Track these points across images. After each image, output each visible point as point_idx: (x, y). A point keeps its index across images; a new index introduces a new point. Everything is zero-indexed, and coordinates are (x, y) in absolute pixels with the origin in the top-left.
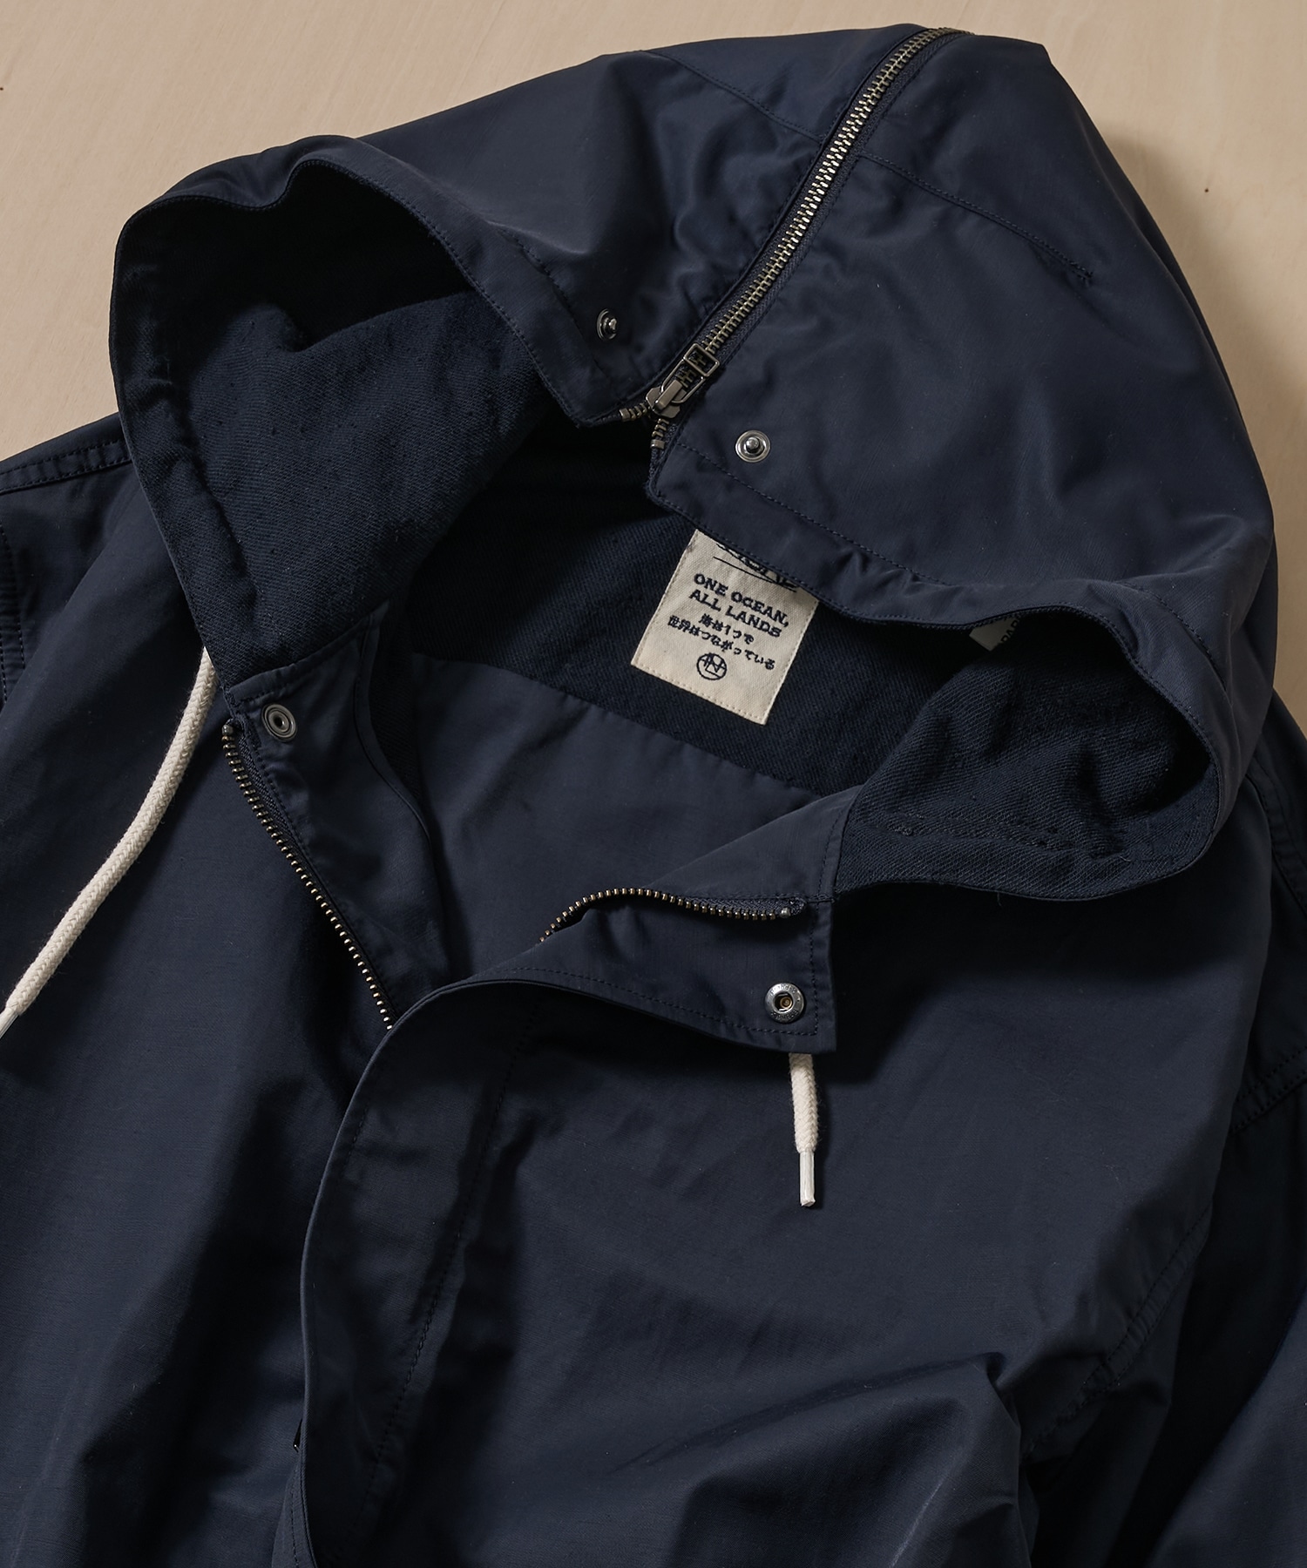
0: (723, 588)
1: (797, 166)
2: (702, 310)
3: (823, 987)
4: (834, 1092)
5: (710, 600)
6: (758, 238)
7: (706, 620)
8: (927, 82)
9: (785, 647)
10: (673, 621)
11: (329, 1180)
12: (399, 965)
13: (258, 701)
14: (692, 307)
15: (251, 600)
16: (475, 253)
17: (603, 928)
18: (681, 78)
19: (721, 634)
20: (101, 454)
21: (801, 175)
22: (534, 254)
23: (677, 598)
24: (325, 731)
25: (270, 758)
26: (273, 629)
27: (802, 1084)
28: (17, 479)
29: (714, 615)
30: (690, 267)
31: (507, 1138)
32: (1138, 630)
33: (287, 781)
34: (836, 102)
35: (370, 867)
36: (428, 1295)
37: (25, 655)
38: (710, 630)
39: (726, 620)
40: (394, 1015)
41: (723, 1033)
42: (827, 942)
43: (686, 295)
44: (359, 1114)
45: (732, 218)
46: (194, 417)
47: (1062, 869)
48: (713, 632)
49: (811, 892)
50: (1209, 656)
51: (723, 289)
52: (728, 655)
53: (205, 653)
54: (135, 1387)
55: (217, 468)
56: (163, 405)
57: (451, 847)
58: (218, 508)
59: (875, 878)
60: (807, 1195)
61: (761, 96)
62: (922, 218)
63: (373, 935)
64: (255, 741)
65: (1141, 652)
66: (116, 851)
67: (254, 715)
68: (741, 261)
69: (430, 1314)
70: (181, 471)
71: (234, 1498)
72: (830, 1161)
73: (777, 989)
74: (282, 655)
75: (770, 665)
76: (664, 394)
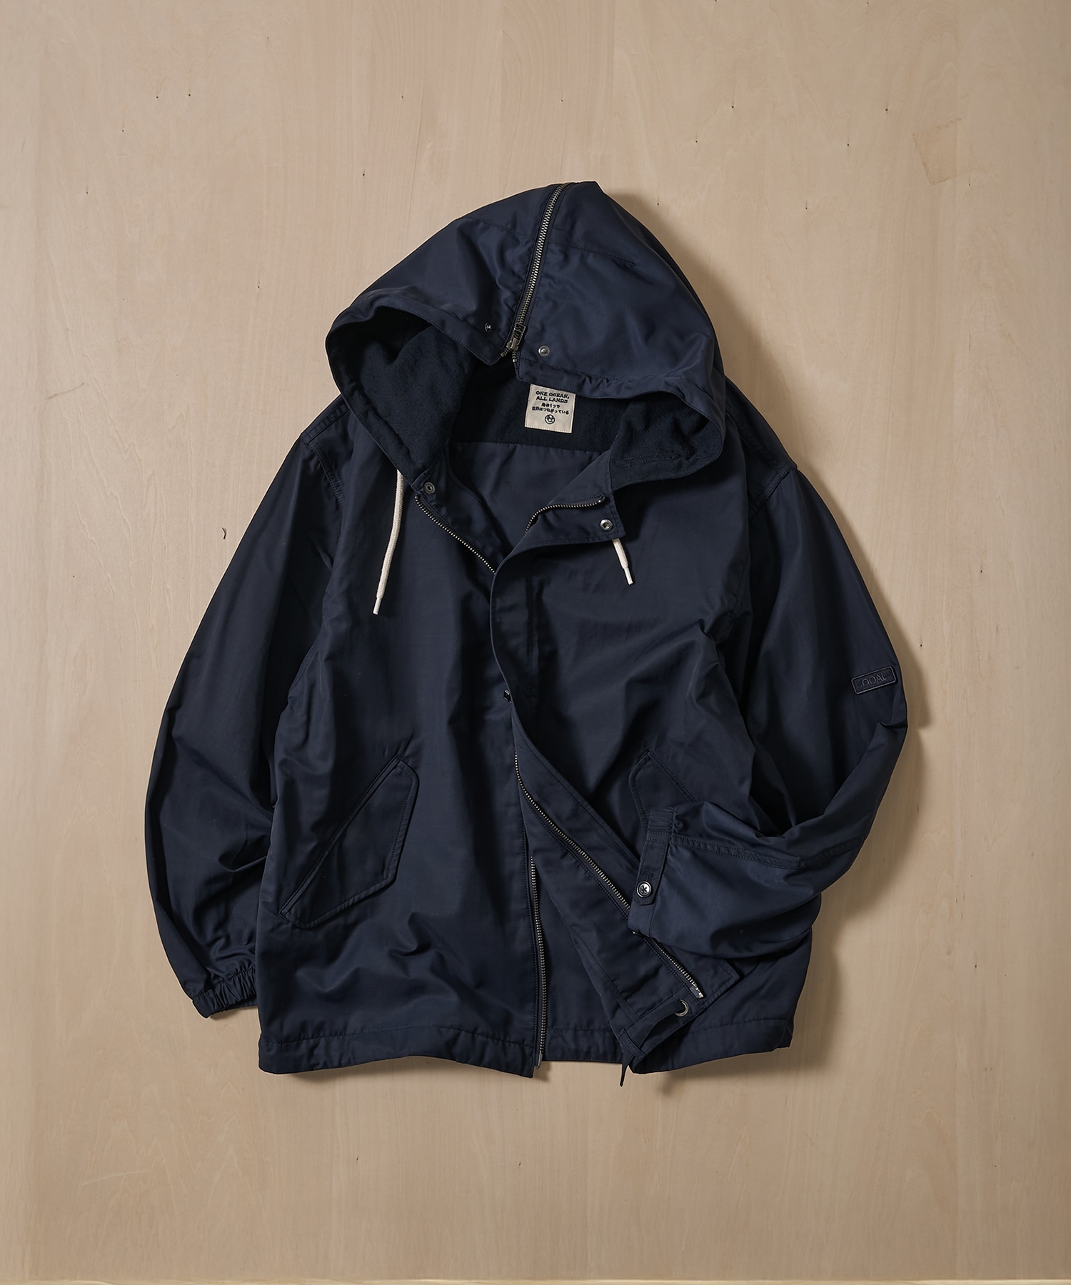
0: (546, 393)
1: (529, 250)
2: (514, 309)
3: (617, 518)
4: (628, 545)
5: (543, 398)
6: (523, 277)
7: (543, 405)
8: (563, 211)
9: (570, 405)
10: (533, 408)
11: (492, 625)
12: (489, 550)
13: (422, 485)
14: (511, 309)
15: (408, 452)
16: (443, 323)
17: (545, 520)
18: (481, 225)
19: (549, 408)
20: (340, 410)
21: (531, 252)
22: (460, 316)
23: (533, 401)
24: (442, 484)
25: (431, 502)
26: (419, 460)
27: (618, 546)
28: (319, 429)
29: (545, 402)
30: (506, 295)
31: (536, 591)
32: (683, 392)
33: (438, 507)
34: (536, 225)
35: (469, 521)
36: (530, 646)
37: (339, 482)
38: (546, 407)
39: (550, 403)
40: (495, 569)
41: (591, 541)
42: (615, 506)
43: (508, 306)
44: (494, 602)
45: (514, 273)
46: (366, 391)
47: (679, 466)
48: (547, 408)
49: (606, 492)
50: (707, 392)
51: (518, 298)
52: (553, 414)
53: (398, 472)
54: (456, 698)
55: (381, 409)
56: (356, 393)
57: (489, 503)
58: (386, 423)
59: (624, 485)
60: (630, 582)
61: (509, 226)
62: (575, 259)
63: (479, 545)
64: (425, 498)
65: (686, 398)
66: (391, 539)
67: (422, 490)
68: (521, 286)
69: (532, 650)
70: (371, 414)
71: (491, 717)
72: (633, 568)
73: (603, 522)
74: (424, 468)
75: (567, 413)
76: (512, 344)
